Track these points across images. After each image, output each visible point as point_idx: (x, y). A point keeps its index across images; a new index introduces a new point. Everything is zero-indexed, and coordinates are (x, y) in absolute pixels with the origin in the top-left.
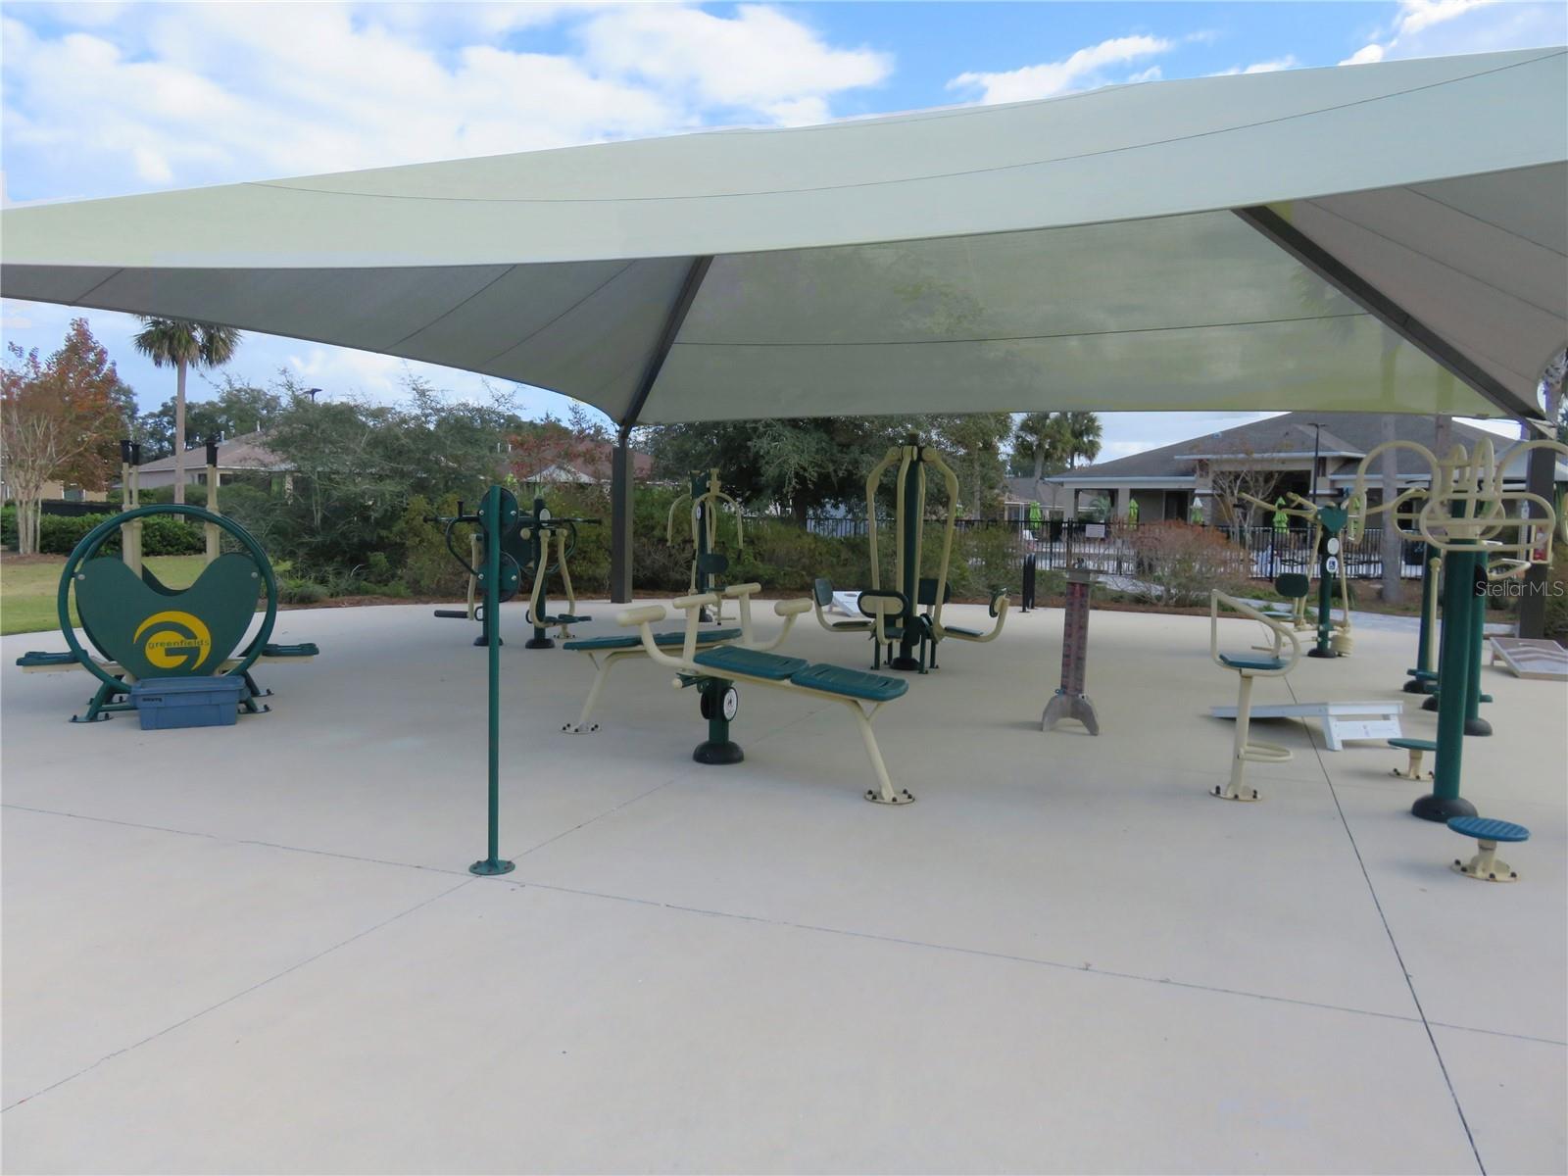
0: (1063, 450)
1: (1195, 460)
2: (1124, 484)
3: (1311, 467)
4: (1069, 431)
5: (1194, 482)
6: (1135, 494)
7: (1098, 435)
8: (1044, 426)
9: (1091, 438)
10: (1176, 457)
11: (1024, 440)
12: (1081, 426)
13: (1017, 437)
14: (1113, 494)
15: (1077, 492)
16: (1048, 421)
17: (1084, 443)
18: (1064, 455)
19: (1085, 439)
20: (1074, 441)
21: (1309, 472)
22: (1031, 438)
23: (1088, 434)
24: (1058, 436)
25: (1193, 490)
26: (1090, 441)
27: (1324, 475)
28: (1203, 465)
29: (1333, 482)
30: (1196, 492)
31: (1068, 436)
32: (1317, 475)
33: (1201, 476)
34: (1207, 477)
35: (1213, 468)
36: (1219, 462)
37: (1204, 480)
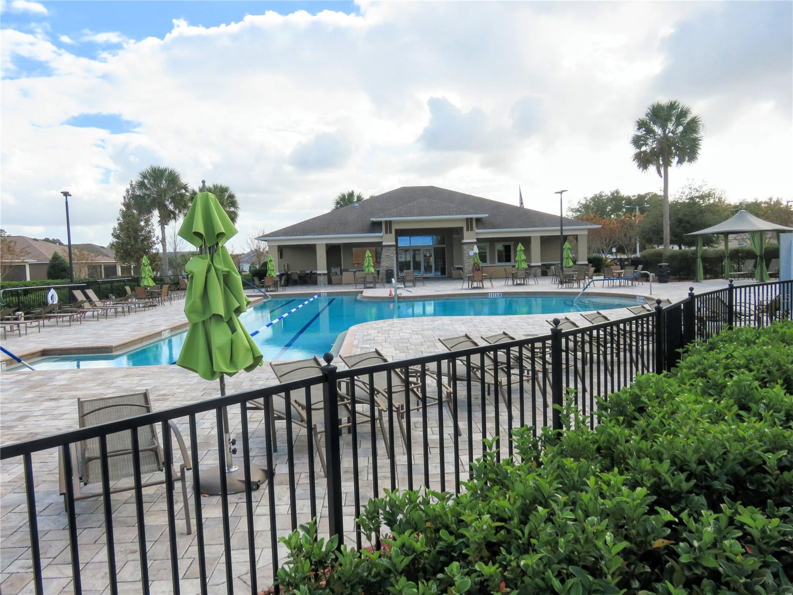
2: (321, 240)
3: (464, 225)
5: (382, 237)
21: (461, 229)
25: (382, 242)
27: (472, 230)
28: (387, 224)
29: (476, 234)
30: (384, 244)
32: (468, 230)
33: (386, 233)
34: (391, 232)
35: (395, 227)
36: (396, 222)
37: (389, 235)
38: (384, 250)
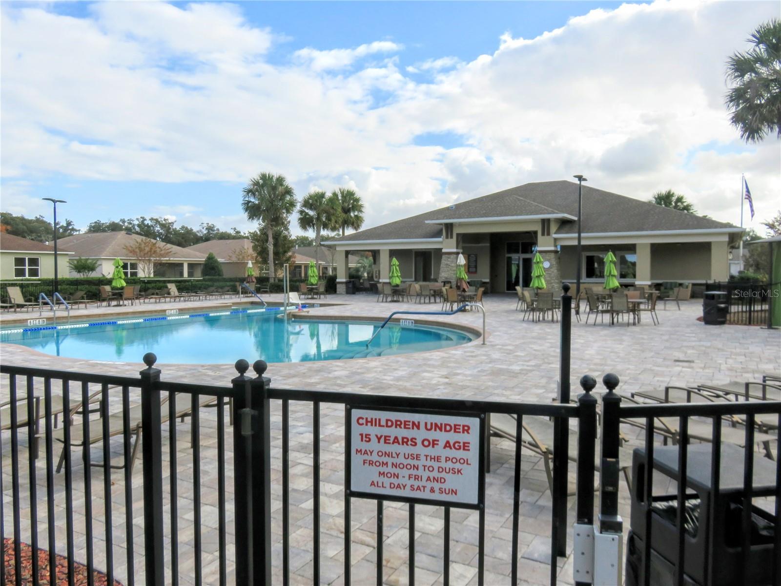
0: (336, 222)
1: (441, 224)
2: (385, 246)
3: (538, 228)
4: (340, 208)
5: (441, 243)
6: (393, 253)
7: (361, 211)
8: (321, 203)
9: (356, 213)
10: (427, 222)
11: (307, 214)
12: (349, 205)
13: (301, 212)
14: (375, 254)
15: (347, 253)
16: (324, 200)
17: (351, 217)
18: (337, 226)
19: (352, 214)
20: (344, 215)
21: (536, 233)
22: (311, 213)
23: (354, 211)
24: (332, 211)
25: (441, 249)
26: (356, 216)
27: (549, 234)
28: (449, 227)
29: (556, 240)
30: (444, 251)
31: (340, 210)
32: (543, 234)
33: (447, 237)
34: (452, 237)
35: (456, 231)
36: (461, 225)
37: (449, 240)
38: (444, 257)
